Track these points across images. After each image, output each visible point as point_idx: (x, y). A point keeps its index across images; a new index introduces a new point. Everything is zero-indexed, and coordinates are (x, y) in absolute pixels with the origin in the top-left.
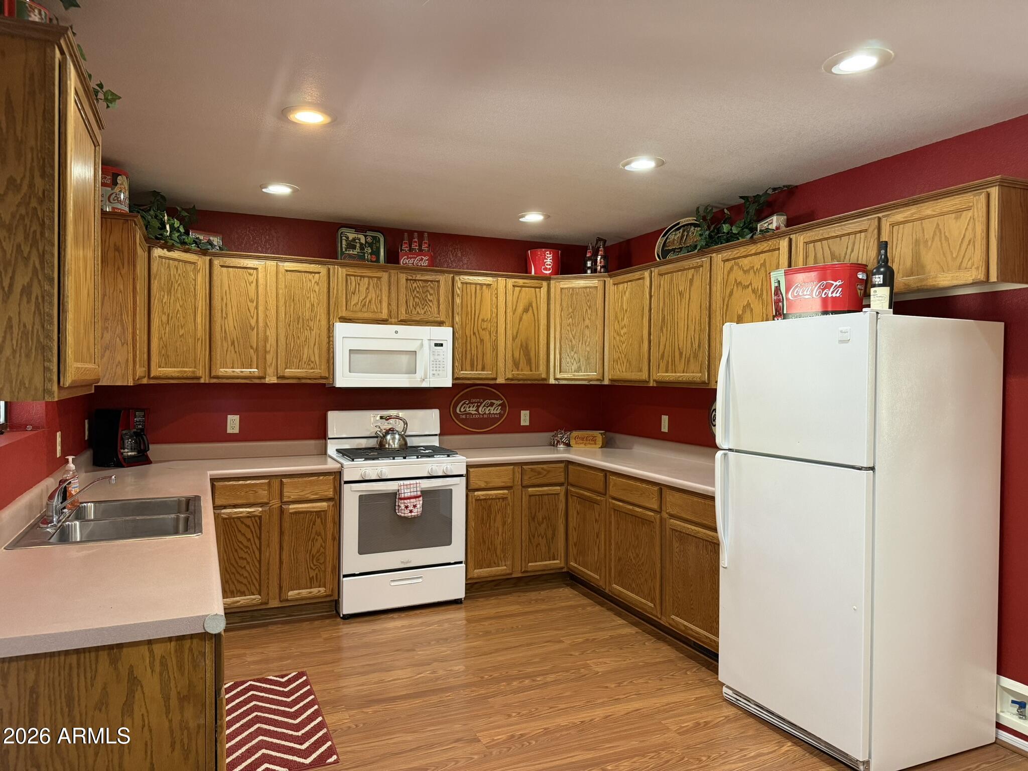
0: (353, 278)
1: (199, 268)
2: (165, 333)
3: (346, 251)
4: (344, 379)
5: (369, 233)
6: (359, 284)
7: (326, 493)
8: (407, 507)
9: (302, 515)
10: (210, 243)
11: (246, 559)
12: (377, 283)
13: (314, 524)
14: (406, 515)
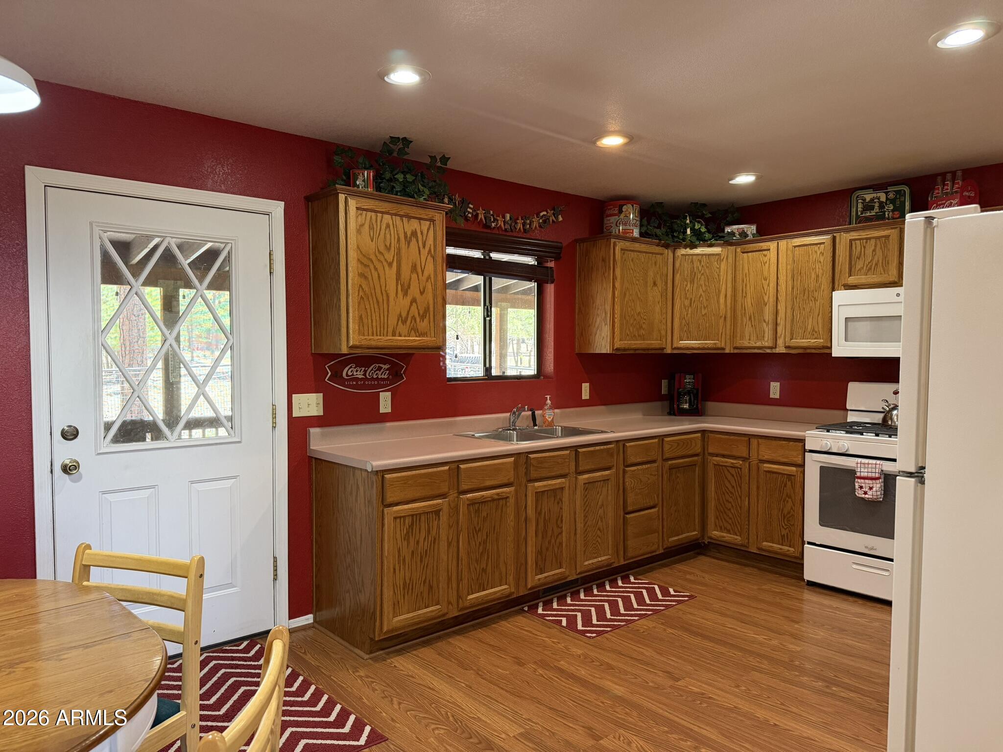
0: (858, 242)
1: (722, 258)
2: (687, 314)
3: (862, 214)
4: (841, 349)
5: (890, 189)
6: (865, 247)
7: (795, 459)
8: (861, 487)
9: (774, 475)
10: (744, 234)
11: (730, 502)
12: (885, 242)
13: (785, 486)
14: (860, 496)
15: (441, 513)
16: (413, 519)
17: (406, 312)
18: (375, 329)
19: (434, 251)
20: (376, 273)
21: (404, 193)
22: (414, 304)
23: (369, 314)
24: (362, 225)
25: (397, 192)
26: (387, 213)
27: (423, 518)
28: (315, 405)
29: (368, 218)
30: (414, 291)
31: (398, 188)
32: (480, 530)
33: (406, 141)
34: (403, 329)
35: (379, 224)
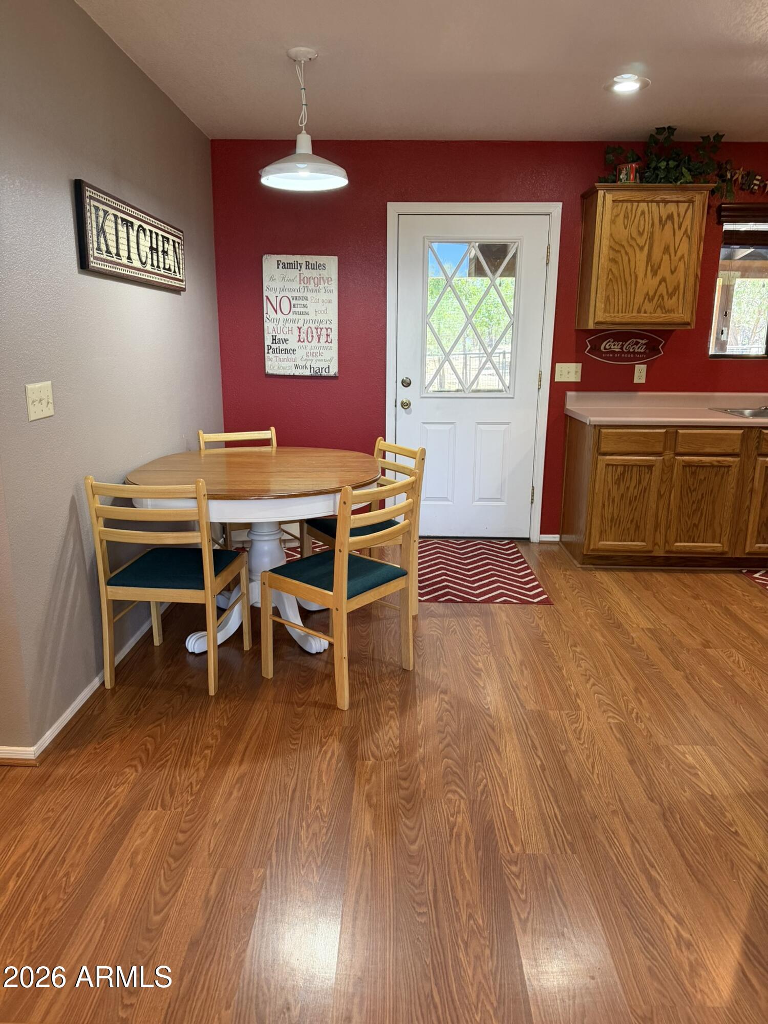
15: (654, 468)
16: (625, 469)
17: (654, 291)
18: (620, 308)
19: (691, 231)
20: (627, 258)
21: (667, 180)
22: (663, 283)
23: (616, 294)
24: (617, 216)
25: (661, 179)
26: (644, 201)
27: (635, 469)
28: (574, 372)
29: (624, 209)
30: (664, 271)
31: (662, 175)
32: (695, 490)
33: (671, 130)
34: (648, 306)
35: (634, 211)
